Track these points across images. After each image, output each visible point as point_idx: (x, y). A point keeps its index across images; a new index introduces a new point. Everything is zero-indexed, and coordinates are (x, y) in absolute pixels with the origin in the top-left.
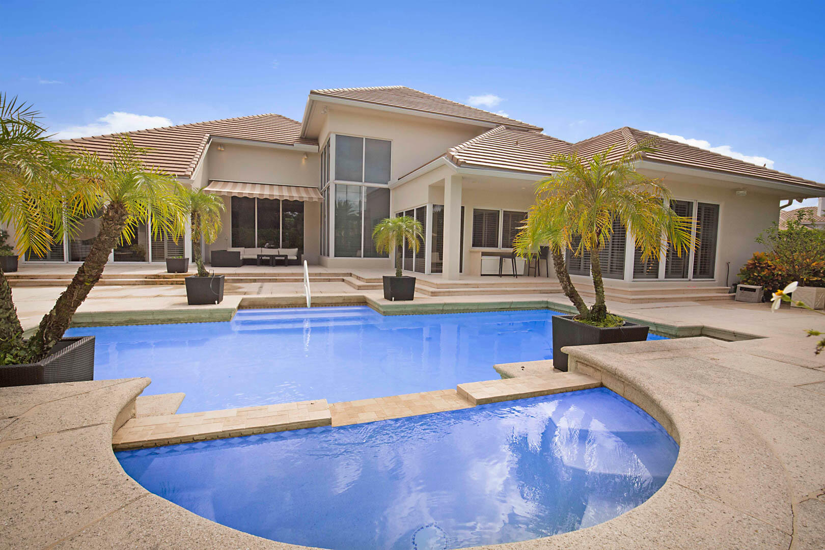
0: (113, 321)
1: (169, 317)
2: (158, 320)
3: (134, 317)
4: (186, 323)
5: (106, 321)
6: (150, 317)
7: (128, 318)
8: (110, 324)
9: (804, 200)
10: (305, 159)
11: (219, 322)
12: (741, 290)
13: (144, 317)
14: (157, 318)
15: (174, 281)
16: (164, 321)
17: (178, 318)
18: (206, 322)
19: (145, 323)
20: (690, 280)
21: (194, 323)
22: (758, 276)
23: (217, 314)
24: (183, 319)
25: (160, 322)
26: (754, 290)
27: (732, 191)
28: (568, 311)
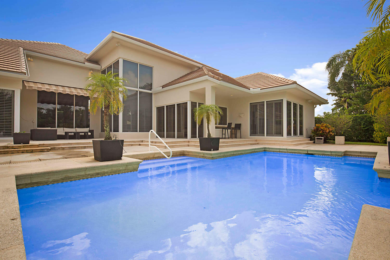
0: (51, 180)
1: (97, 171)
2: (89, 174)
3: (69, 175)
4: (109, 175)
5: (43, 180)
6: (83, 173)
7: (64, 176)
8: (47, 183)
9: (321, 105)
10: (91, 73)
11: (131, 172)
12: (317, 139)
13: (78, 174)
14: (88, 173)
15: (24, 150)
16: (93, 175)
17: (103, 172)
18: (122, 173)
19: (78, 178)
20: (299, 136)
21: (114, 175)
22: (319, 133)
23: (130, 166)
24: (107, 173)
25: (89, 176)
26: (322, 139)
27: (307, 100)
28: (278, 151)
